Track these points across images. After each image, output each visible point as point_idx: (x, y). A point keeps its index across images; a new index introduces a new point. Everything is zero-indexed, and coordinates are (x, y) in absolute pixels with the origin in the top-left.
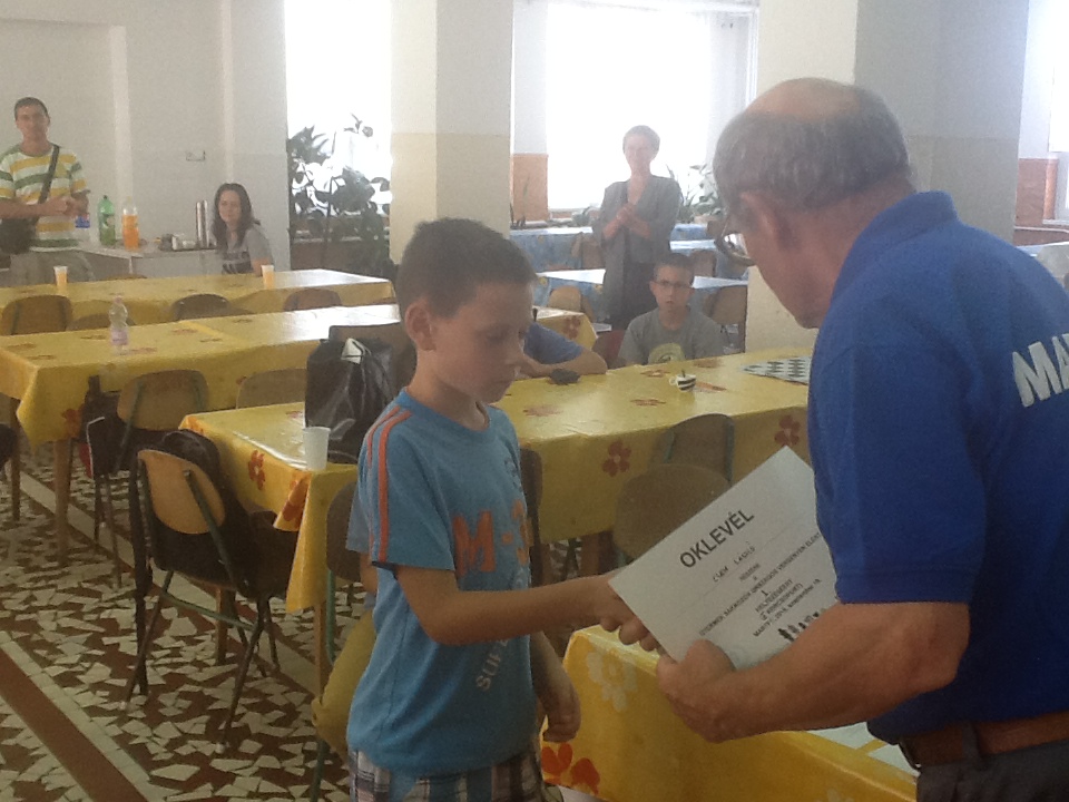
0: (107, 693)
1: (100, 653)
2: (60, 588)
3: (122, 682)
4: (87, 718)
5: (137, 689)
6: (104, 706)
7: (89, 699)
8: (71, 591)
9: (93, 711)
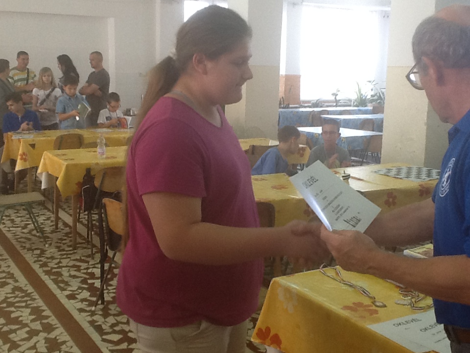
0: (87, 303)
1: (86, 286)
2: (71, 259)
3: (94, 299)
4: (78, 313)
5: (100, 302)
6: (86, 308)
7: (80, 305)
8: (76, 260)
9: (81, 310)
